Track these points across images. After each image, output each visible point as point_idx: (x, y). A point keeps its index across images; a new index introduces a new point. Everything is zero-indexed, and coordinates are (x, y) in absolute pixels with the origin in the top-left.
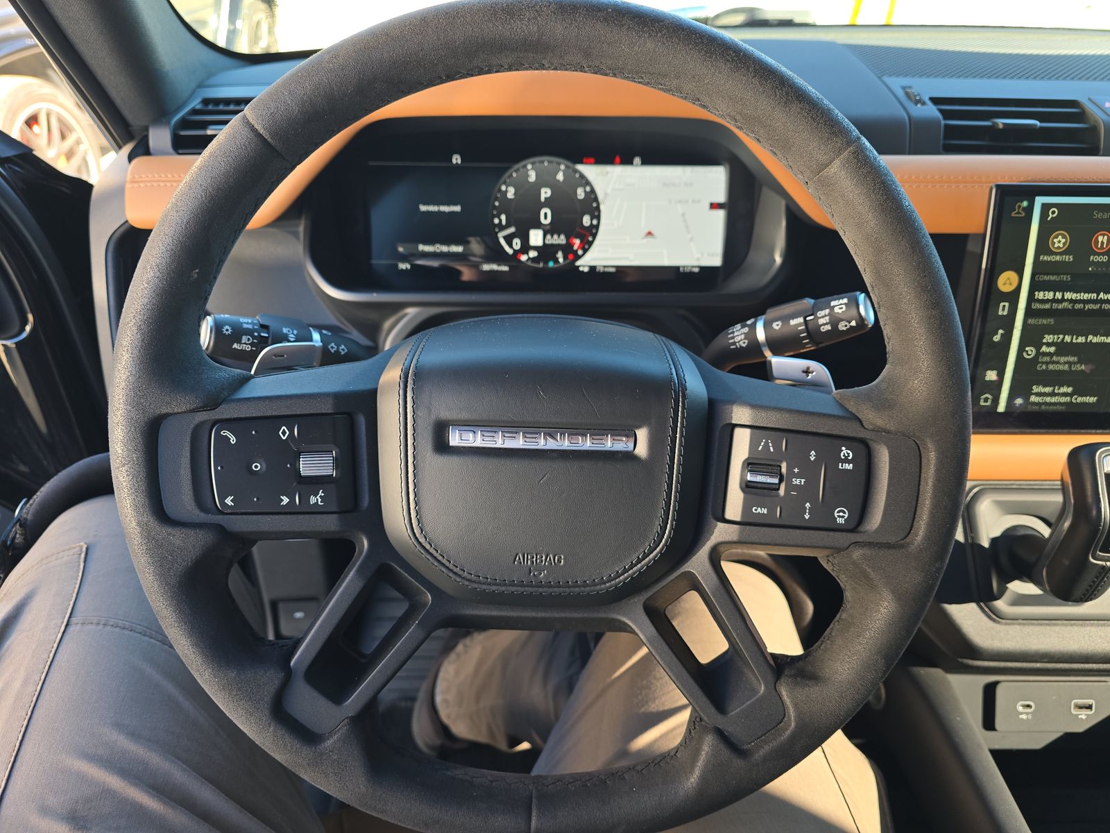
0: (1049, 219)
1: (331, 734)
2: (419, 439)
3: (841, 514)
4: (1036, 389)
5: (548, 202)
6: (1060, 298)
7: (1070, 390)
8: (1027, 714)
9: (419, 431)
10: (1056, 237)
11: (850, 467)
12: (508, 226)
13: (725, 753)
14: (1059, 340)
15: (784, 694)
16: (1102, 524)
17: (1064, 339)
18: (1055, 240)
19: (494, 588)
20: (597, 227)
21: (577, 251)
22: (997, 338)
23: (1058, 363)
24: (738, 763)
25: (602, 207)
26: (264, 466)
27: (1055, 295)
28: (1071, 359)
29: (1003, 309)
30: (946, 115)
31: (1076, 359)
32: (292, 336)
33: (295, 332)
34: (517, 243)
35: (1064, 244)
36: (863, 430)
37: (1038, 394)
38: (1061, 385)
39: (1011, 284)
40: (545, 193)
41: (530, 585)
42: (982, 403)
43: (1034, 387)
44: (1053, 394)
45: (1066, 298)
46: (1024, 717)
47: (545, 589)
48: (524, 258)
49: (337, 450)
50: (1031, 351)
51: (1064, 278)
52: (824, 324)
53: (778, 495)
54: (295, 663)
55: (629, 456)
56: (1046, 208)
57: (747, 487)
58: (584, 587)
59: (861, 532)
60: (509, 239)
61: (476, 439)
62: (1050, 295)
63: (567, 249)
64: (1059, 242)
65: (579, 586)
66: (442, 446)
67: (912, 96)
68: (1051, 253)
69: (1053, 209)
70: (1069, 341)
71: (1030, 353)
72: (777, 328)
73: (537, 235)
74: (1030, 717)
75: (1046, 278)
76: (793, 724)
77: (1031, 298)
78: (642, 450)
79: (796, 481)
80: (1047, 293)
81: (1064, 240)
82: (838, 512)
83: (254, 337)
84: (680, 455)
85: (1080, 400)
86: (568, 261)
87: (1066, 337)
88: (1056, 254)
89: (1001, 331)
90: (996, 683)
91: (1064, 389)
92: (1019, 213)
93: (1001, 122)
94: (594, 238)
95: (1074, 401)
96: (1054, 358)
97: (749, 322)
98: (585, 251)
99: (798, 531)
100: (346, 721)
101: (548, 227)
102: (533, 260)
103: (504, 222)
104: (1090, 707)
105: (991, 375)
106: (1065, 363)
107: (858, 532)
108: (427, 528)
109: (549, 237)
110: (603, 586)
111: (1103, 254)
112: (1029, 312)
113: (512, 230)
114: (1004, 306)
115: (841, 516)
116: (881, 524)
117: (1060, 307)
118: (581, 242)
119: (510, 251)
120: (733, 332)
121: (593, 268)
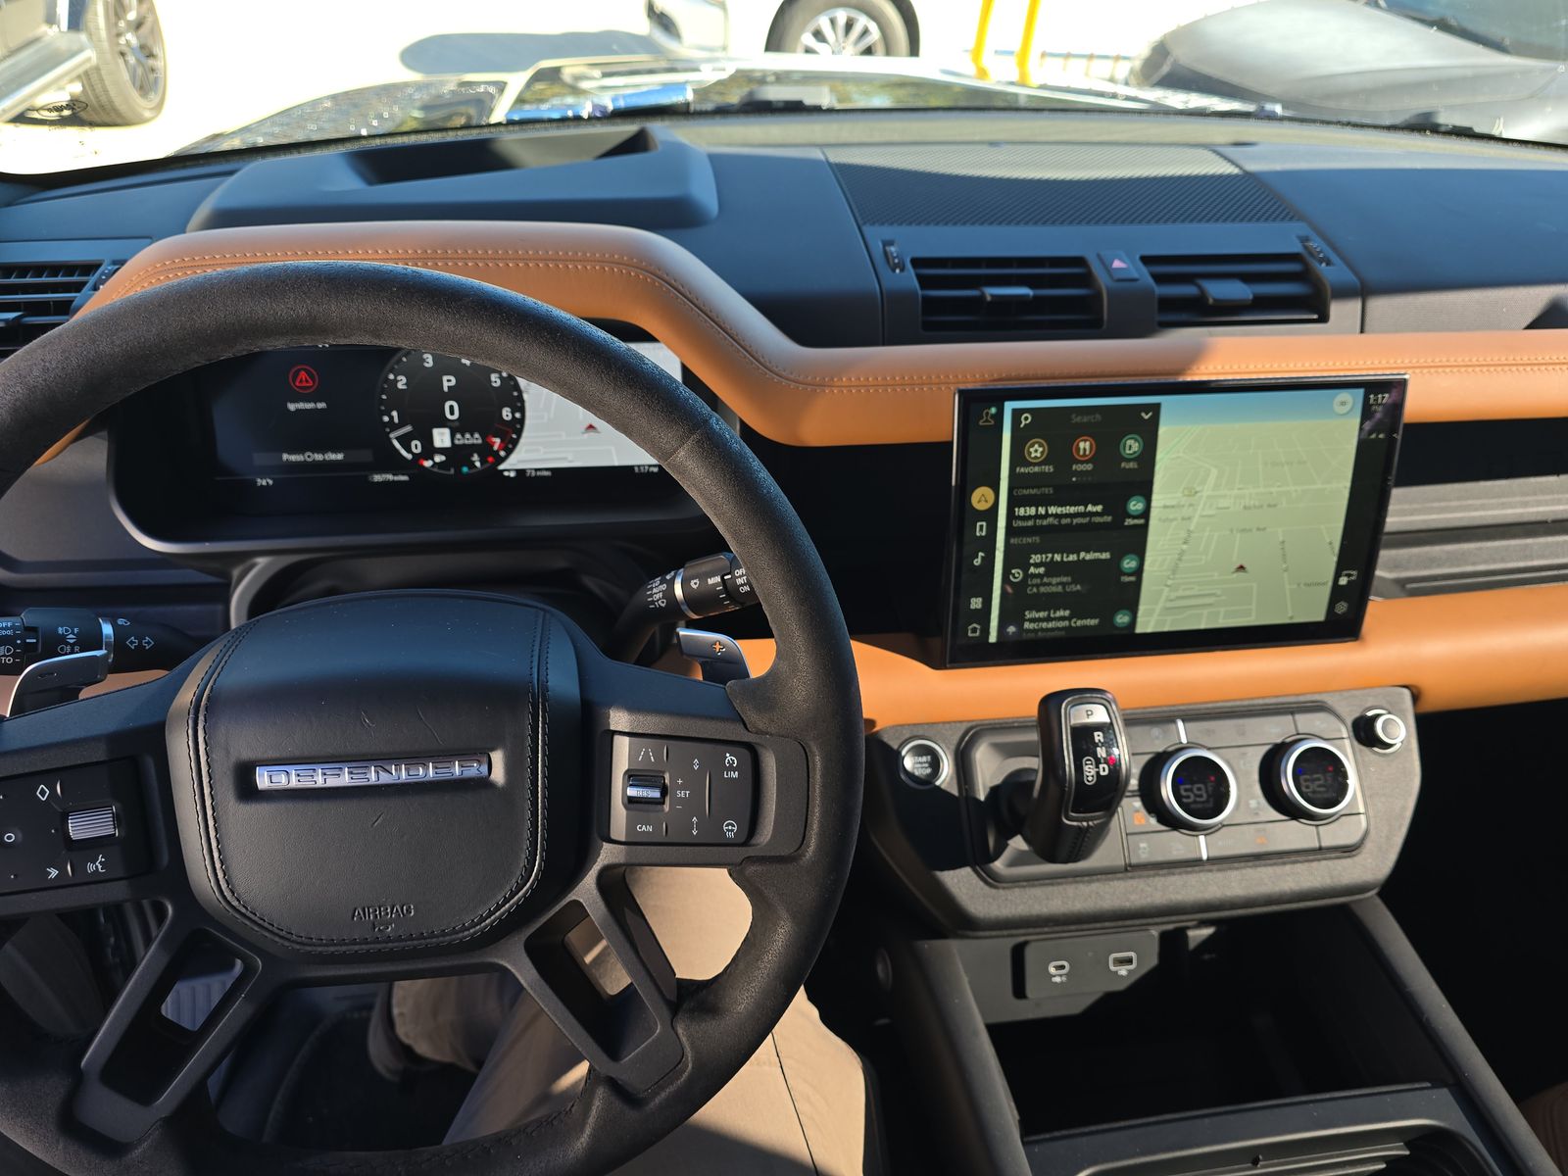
0: (1022, 426)
1: (140, 1141)
2: (217, 787)
3: (730, 828)
4: (1028, 615)
5: (452, 393)
6: (1043, 512)
7: (1067, 613)
8: (1061, 976)
9: (216, 777)
10: (1032, 446)
11: (735, 775)
12: (401, 425)
13: (618, 1105)
14: (1048, 560)
15: (680, 1031)
16: (1067, 785)
17: (1053, 557)
18: (1032, 450)
19: (332, 949)
20: (522, 421)
21: (498, 451)
22: (977, 562)
23: (1049, 584)
24: (632, 1114)
25: (525, 396)
26: (20, 835)
27: (1037, 510)
28: (1065, 579)
29: (981, 529)
30: (926, 283)
31: (1069, 579)
32: (71, 636)
33: (76, 630)
34: (417, 446)
35: (1042, 453)
36: (746, 732)
37: (1032, 620)
38: (1056, 609)
39: (986, 501)
40: (448, 382)
41: (376, 941)
42: (970, 634)
43: (1027, 613)
44: (1048, 619)
45: (1050, 512)
46: (1057, 979)
47: (396, 944)
48: (428, 464)
49: (119, 805)
50: (1017, 574)
51: (1046, 490)
52: (742, 585)
53: (663, 810)
54: (87, 1063)
55: (484, 783)
56: (1017, 414)
57: (631, 802)
58: (443, 936)
59: (754, 845)
60: (405, 441)
61: (289, 778)
62: (1032, 511)
63: (485, 450)
64: (1036, 451)
65: (437, 937)
66: (247, 791)
67: (890, 257)
68: (1029, 464)
69: (1025, 415)
70: (1059, 559)
71: (1017, 575)
72: (695, 587)
73: (442, 434)
74: (1064, 979)
75: (1026, 492)
76: (690, 1066)
77: (1010, 515)
78: (498, 775)
79: (681, 794)
80: (1028, 508)
81: (1041, 449)
82: (727, 825)
83: (16, 646)
84: (544, 777)
85: (1080, 623)
86: (486, 465)
87: (1056, 555)
88: (1035, 464)
89: (981, 554)
90: (1026, 943)
91: (1061, 613)
92: (987, 421)
93: (991, 291)
94: (519, 436)
95: (1073, 625)
96: (1045, 580)
97: (668, 577)
98: (509, 452)
99: (688, 848)
100: (158, 1123)
101: (457, 424)
102: (440, 465)
103: (396, 420)
104: (1129, 961)
105: (976, 603)
106: (1058, 584)
107: (750, 846)
108: (240, 889)
109: (458, 436)
110: (466, 933)
111: (1087, 462)
112: (1010, 531)
113: (408, 428)
114: (981, 526)
115: (730, 829)
116: (774, 836)
117: (1045, 523)
118: (502, 441)
119: (409, 456)
120: (652, 589)
121: (521, 472)
